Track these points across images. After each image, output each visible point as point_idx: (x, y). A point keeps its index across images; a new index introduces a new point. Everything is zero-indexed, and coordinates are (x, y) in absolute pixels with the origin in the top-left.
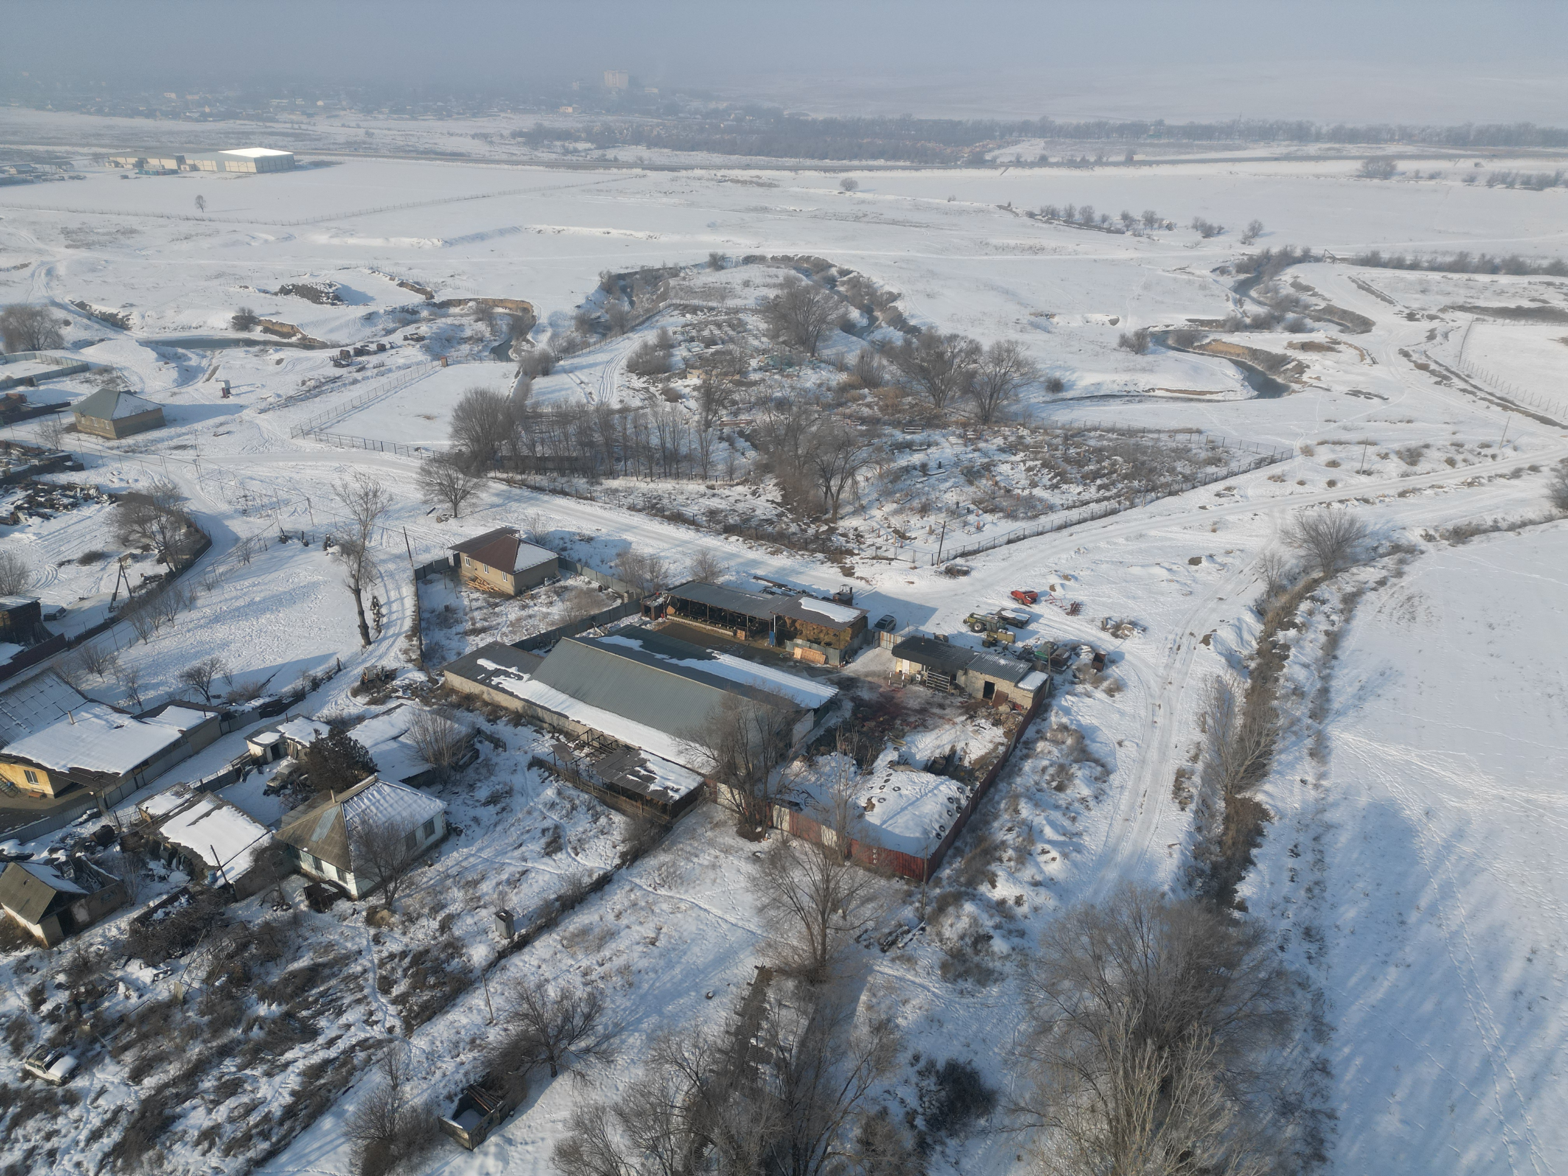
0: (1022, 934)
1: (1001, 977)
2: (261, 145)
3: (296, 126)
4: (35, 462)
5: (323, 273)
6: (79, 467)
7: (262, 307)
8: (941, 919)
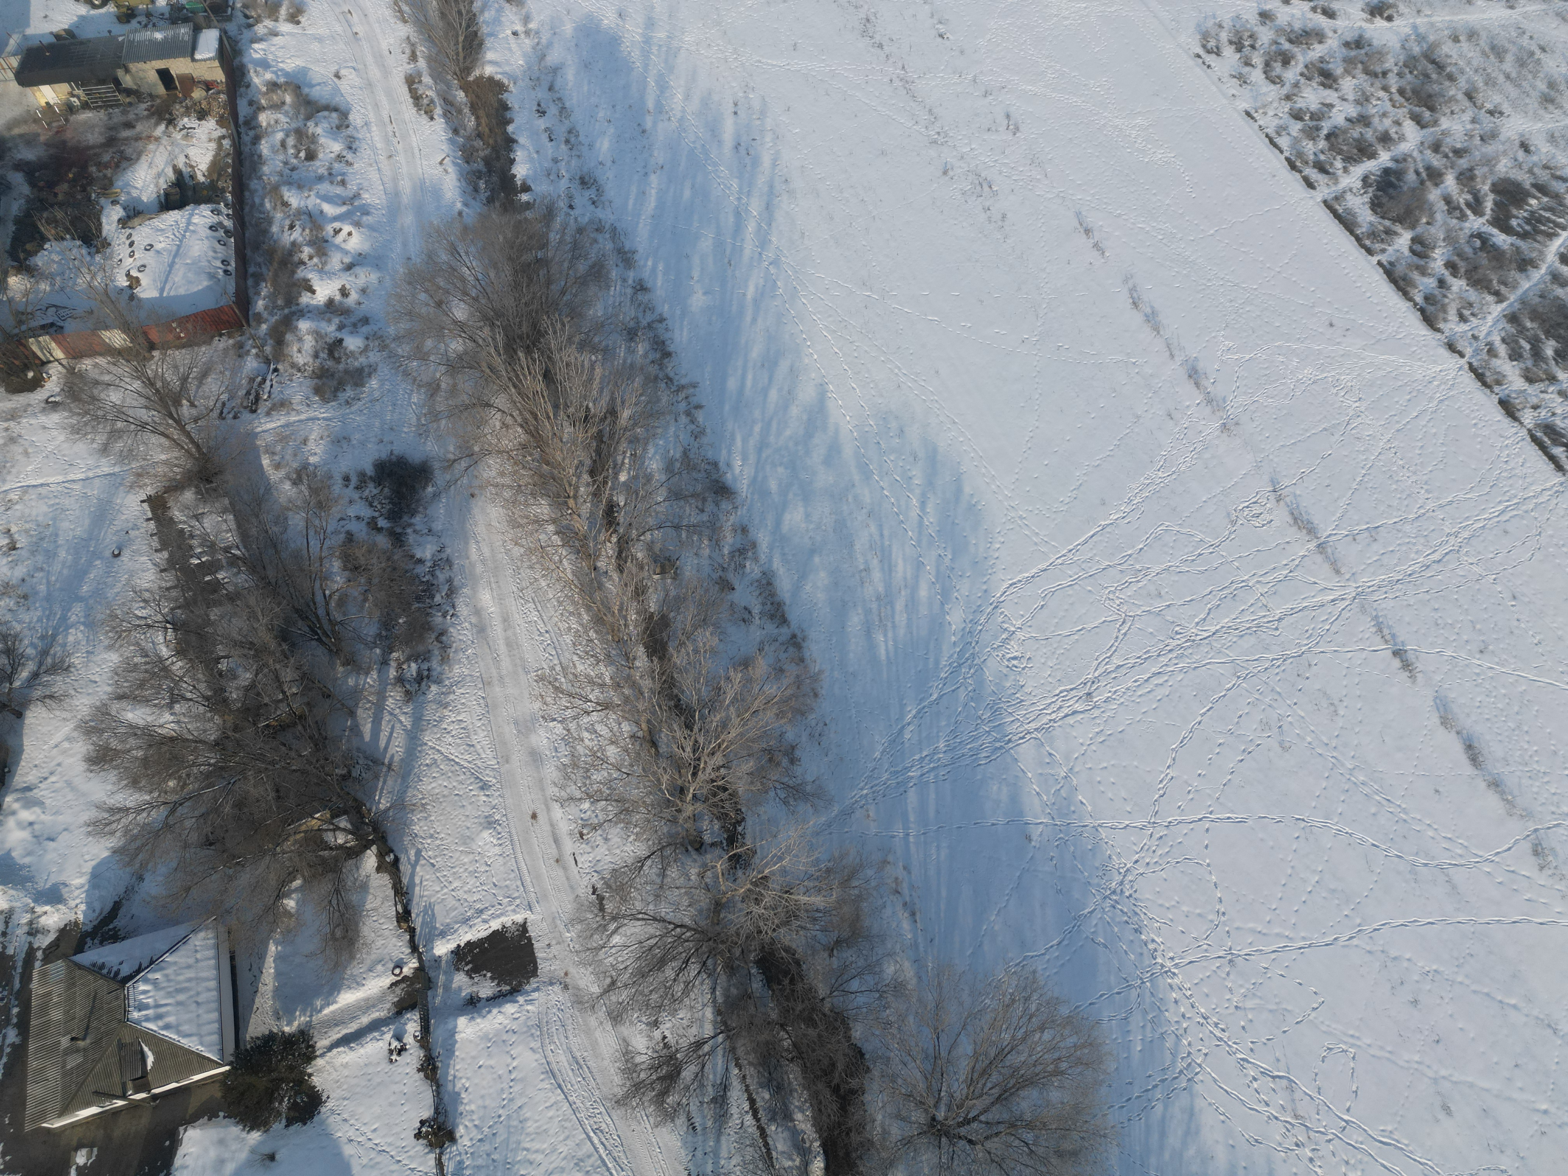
0: (365, 321)
1: (372, 369)
8: (286, 352)
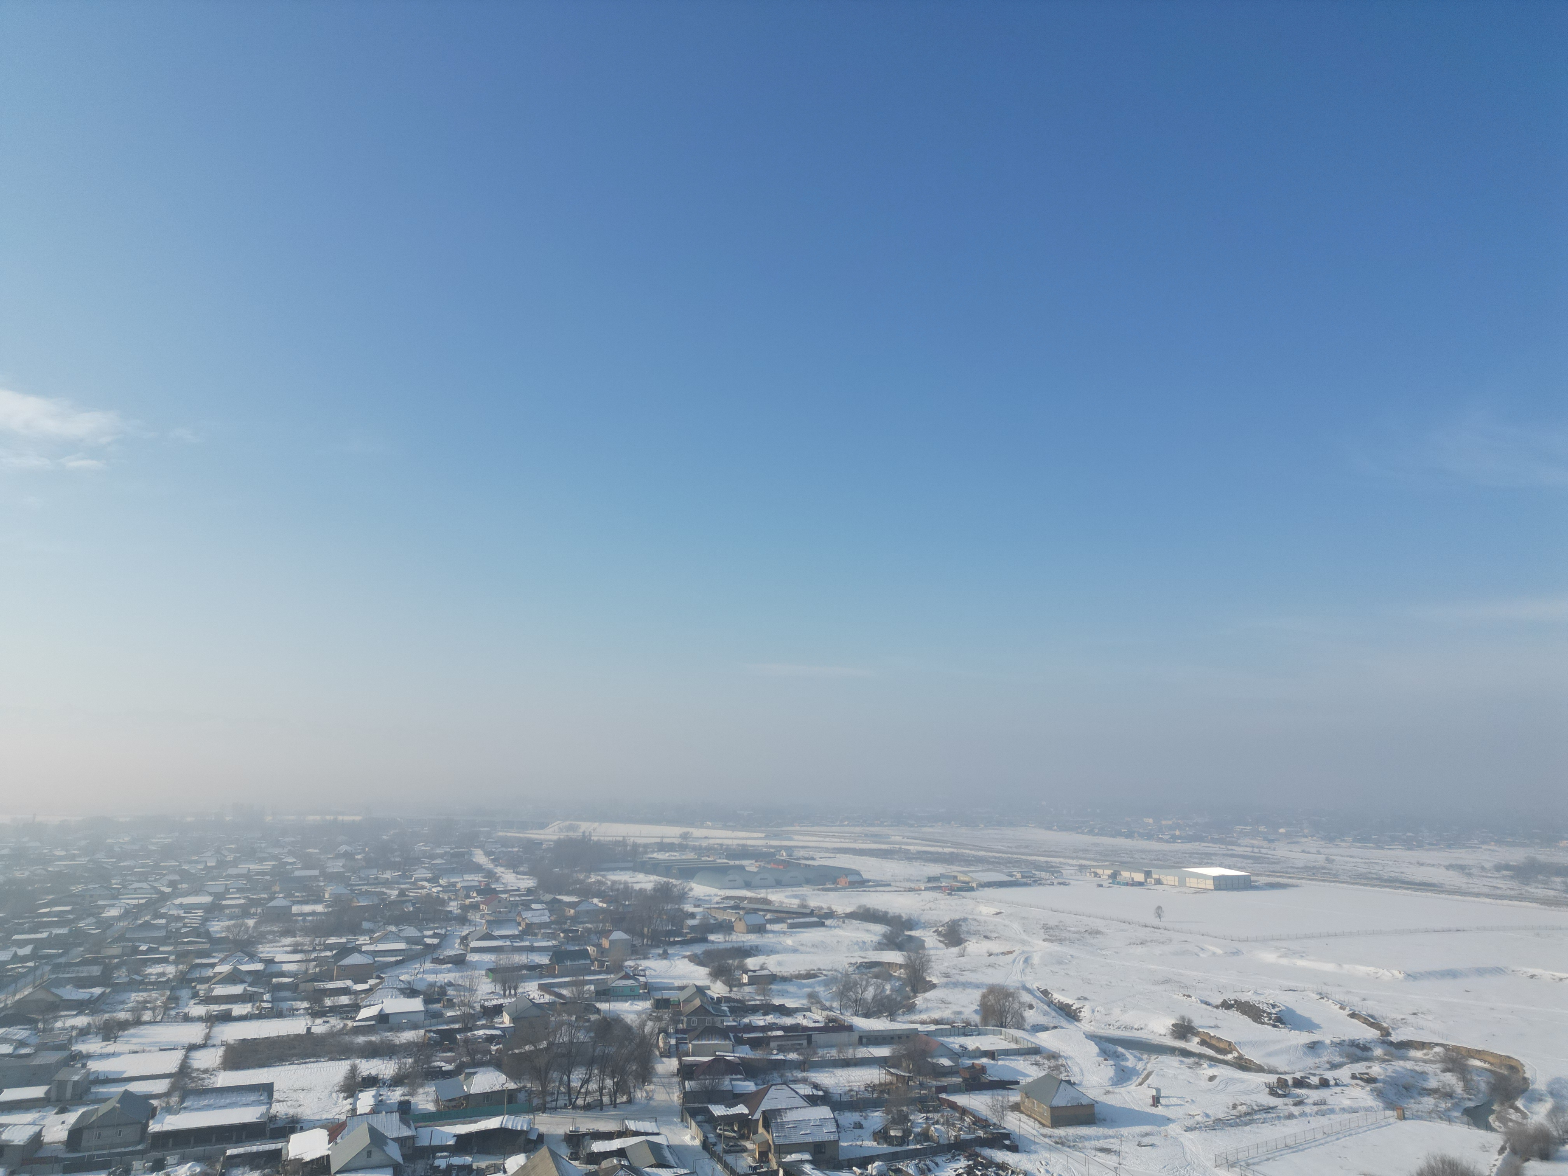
2: (1221, 865)
3: (1256, 850)
4: (981, 1133)
5: (1267, 992)
6: (1014, 1149)
7: (1202, 1019)
